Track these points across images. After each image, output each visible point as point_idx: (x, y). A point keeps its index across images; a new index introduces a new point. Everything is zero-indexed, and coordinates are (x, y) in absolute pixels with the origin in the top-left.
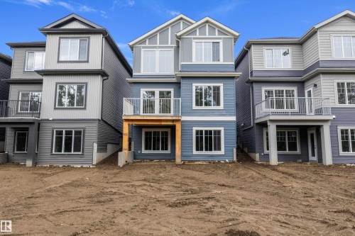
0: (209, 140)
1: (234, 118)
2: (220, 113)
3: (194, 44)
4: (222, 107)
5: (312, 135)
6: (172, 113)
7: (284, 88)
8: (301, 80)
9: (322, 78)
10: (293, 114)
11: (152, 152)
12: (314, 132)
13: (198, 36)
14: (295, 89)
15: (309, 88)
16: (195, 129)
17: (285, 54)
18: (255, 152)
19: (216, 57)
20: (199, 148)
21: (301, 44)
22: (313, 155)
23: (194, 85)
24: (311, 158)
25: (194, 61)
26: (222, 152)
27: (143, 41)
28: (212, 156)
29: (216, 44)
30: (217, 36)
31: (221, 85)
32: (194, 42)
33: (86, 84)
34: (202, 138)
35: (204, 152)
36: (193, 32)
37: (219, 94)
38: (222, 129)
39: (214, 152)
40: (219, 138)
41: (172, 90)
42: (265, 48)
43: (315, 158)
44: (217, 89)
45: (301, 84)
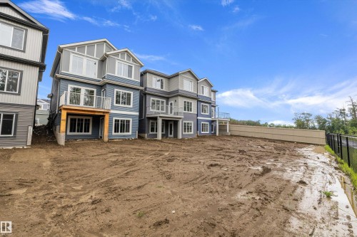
0: (123, 125)
1: (138, 114)
2: (130, 110)
3: (117, 63)
4: (131, 106)
5: (171, 125)
6: (94, 106)
7: (160, 100)
8: (168, 96)
9: (179, 97)
10: (162, 113)
11: (76, 133)
12: (172, 123)
13: (119, 58)
14: (165, 101)
15: (172, 101)
16: (114, 118)
17: (158, 81)
18: (145, 133)
19: (130, 75)
20: (116, 131)
21: (169, 78)
22: (171, 134)
23: (116, 90)
24: (169, 136)
25: (116, 75)
26: (130, 133)
27: (73, 48)
28: (124, 136)
29: (130, 67)
30: (131, 62)
31: (132, 93)
32: (117, 61)
33: (22, 72)
34: (118, 124)
35: (119, 133)
36: (117, 55)
37: (130, 98)
38: (131, 119)
39: (125, 134)
40: (129, 125)
41: (95, 90)
42: (154, 76)
43: (172, 136)
44: (129, 95)
45: (168, 99)
